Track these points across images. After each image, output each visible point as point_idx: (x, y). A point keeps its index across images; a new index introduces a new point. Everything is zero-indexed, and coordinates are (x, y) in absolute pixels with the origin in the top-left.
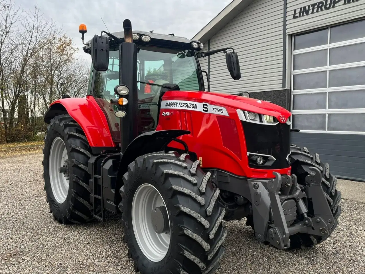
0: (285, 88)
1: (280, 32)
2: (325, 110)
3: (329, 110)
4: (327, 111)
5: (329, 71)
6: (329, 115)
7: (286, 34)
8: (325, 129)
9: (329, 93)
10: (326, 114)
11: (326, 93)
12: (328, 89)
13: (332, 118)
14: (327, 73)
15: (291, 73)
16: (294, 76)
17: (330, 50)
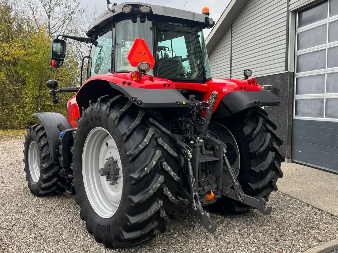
0: (287, 71)
1: (284, 9)
2: (323, 94)
3: (327, 94)
4: (326, 95)
5: (328, 49)
6: (327, 100)
7: (289, 11)
8: (322, 116)
9: (327, 74)
10: (324, 99)
11: (325, 74)
12: (327, 70)
13: (330, 103)
14: (326, 52)
15: (295, 54)
16: (298, 57)
17: (329, 24)
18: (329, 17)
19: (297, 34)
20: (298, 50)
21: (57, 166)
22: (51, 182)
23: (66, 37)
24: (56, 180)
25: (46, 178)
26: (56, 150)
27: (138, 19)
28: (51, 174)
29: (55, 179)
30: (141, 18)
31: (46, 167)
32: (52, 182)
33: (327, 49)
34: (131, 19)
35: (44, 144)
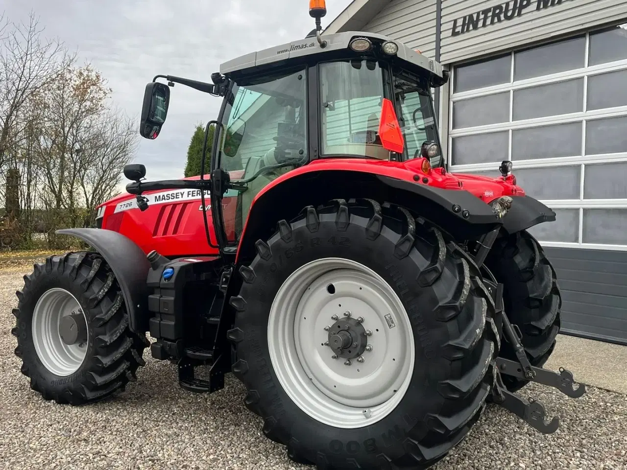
5: (513, 130)
14: (508, 135)
15: (448, 134)
16: (453, 139)
17: (513, 92)
18: (514, 81)
19: (452, 102)
20: (454, 128)
21: (131, 339)
22: (115, 373)
23: (173, 80)
24: (125, 366)
25: (109, 363)
26: (138, 306)
27: (364, 63)
28: (120, 355)
29: (123, 364)
30: (368, 61)
31: (112, 342)
32: (117, 371)
33: (511, 131)
34: (351, 62)
35: (104, 294)
